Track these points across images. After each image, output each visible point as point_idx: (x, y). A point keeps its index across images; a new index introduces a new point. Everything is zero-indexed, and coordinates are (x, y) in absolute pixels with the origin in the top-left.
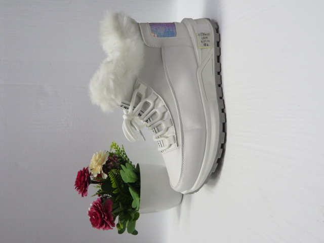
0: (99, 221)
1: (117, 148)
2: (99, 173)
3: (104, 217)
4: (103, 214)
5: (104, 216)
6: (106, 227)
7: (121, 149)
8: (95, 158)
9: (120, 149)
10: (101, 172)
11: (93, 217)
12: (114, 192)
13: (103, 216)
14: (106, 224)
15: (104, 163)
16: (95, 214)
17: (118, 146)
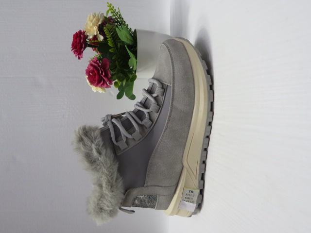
0: (97, 77)
1: (113, 10)
2: (96, 34)
3: (102, 74)
4: (101, 70)
5: (102, 72)
6: (103, 84)
7: (117, 11)
8: (90, 18)
9: (115, 10)
10: (97, 32)
11: (91, 74)
12: (110, 50)
13: (100, 72)
14: (104, 80)
15: (100, 23)
16: (92, 72)
17: (113, 7)
